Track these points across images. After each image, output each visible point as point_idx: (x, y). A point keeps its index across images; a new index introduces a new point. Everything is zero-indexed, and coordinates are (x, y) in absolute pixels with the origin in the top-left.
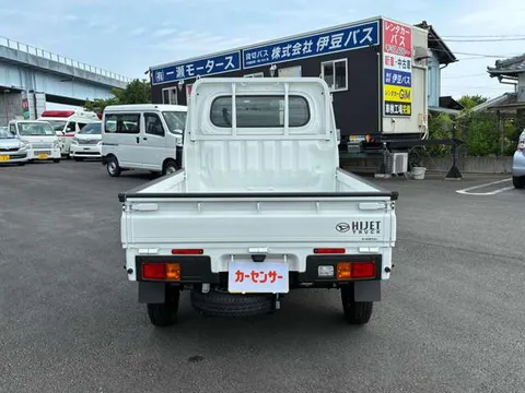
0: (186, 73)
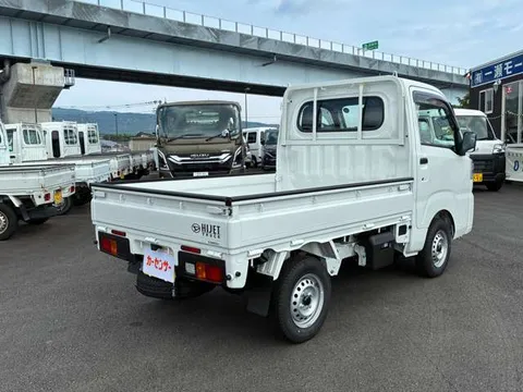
0: (504, 73)
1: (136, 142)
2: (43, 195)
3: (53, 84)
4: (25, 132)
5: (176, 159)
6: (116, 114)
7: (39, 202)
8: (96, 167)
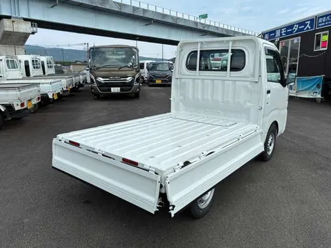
0: (281, 34)
1: (75, 66)
2: (19, 103)
3: (24, 31)
4: (8, 61)
5: (101, 79)
6: (63, 50)
7: (17, 108)
8: (53, 84)
